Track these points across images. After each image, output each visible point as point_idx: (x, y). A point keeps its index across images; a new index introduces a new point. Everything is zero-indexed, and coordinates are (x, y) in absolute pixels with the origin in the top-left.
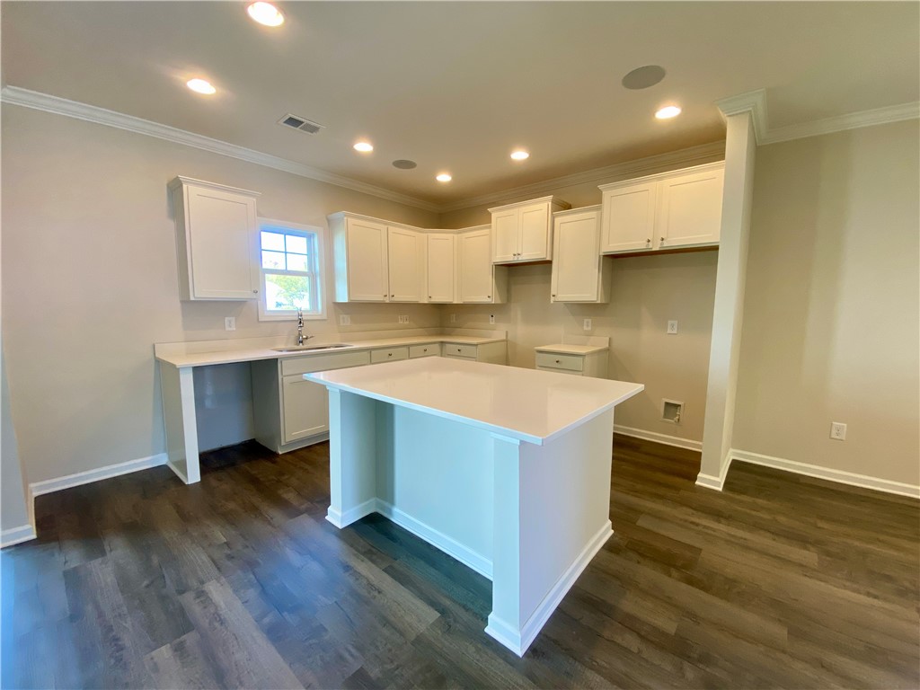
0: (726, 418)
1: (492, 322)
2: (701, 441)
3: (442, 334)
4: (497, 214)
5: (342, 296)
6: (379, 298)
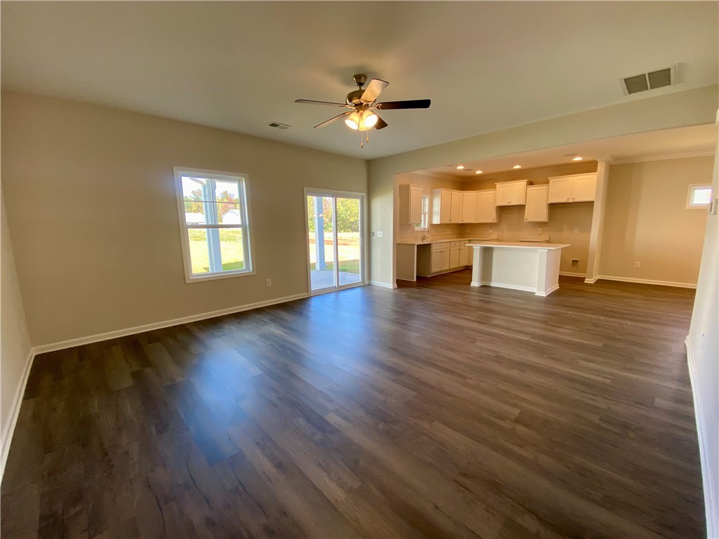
0: (596, 258)
1: (491, 231)
2: (585, 273)
3: (461, 237)
4: (498, 185)
5: (436, 220)
6: (448, 222)
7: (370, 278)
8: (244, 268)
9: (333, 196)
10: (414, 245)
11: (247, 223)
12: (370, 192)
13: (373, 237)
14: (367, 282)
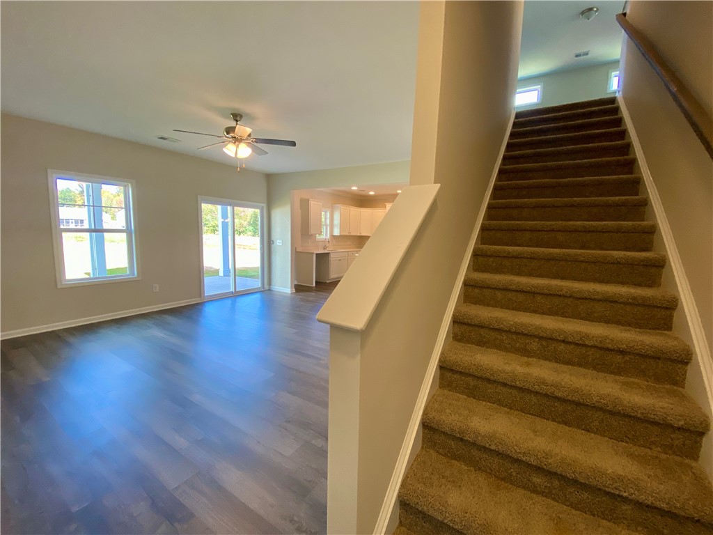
3: (359, 248)
4: (388, 205)
5: (337, 232)
6: (347, 234)
7: (270, 284)
8: (128, 273)
9: (230, 205)
10: (313, 253)
11: (133, 228)
12: (270, 202)
13: (272, 245)
14: (266, 287)
